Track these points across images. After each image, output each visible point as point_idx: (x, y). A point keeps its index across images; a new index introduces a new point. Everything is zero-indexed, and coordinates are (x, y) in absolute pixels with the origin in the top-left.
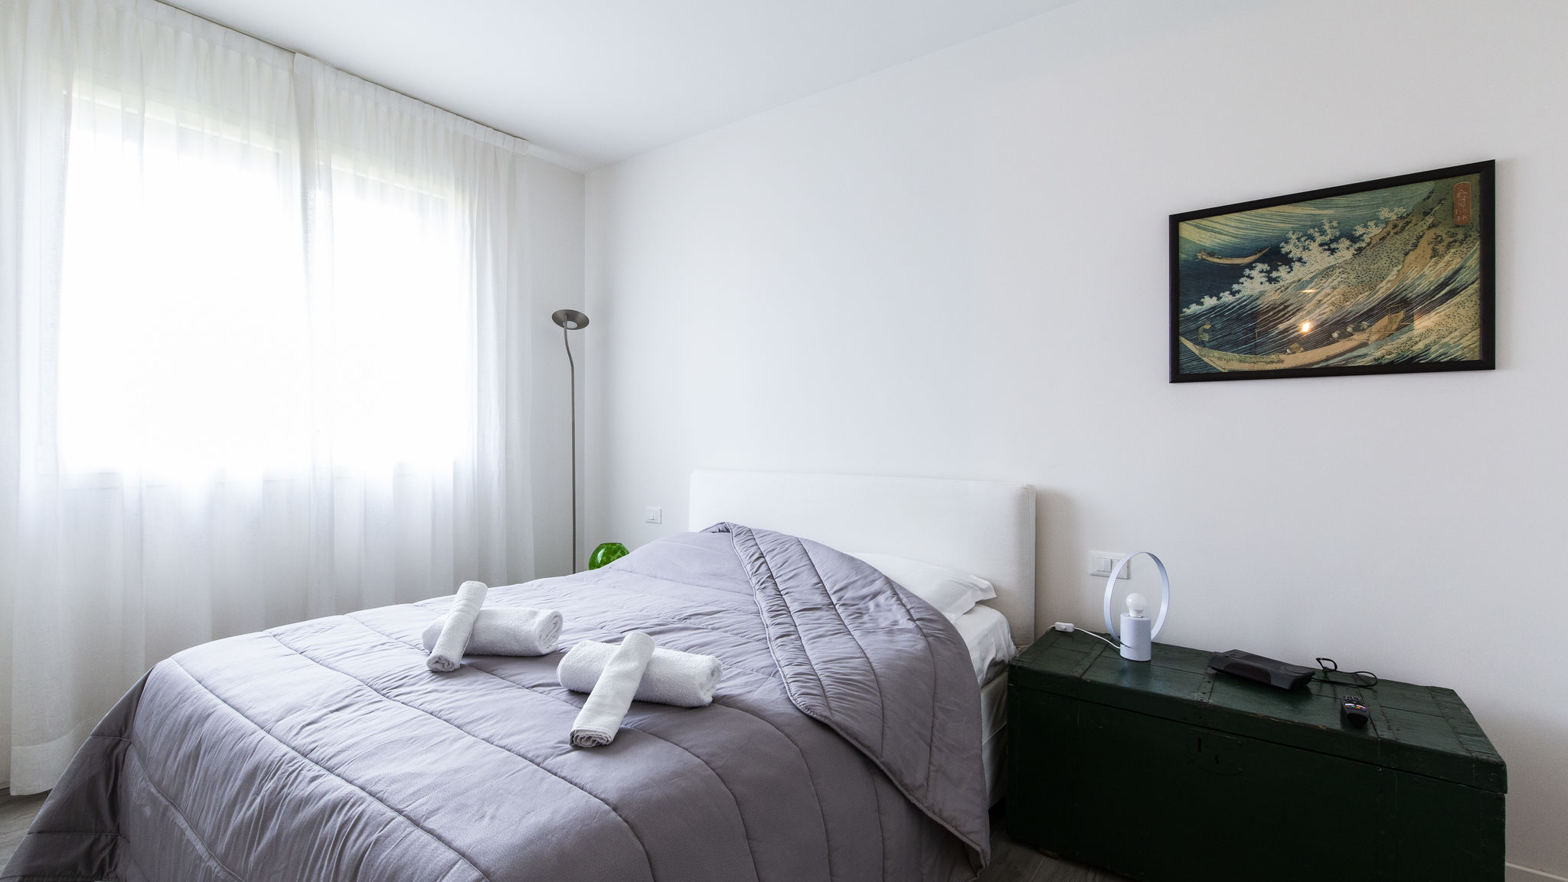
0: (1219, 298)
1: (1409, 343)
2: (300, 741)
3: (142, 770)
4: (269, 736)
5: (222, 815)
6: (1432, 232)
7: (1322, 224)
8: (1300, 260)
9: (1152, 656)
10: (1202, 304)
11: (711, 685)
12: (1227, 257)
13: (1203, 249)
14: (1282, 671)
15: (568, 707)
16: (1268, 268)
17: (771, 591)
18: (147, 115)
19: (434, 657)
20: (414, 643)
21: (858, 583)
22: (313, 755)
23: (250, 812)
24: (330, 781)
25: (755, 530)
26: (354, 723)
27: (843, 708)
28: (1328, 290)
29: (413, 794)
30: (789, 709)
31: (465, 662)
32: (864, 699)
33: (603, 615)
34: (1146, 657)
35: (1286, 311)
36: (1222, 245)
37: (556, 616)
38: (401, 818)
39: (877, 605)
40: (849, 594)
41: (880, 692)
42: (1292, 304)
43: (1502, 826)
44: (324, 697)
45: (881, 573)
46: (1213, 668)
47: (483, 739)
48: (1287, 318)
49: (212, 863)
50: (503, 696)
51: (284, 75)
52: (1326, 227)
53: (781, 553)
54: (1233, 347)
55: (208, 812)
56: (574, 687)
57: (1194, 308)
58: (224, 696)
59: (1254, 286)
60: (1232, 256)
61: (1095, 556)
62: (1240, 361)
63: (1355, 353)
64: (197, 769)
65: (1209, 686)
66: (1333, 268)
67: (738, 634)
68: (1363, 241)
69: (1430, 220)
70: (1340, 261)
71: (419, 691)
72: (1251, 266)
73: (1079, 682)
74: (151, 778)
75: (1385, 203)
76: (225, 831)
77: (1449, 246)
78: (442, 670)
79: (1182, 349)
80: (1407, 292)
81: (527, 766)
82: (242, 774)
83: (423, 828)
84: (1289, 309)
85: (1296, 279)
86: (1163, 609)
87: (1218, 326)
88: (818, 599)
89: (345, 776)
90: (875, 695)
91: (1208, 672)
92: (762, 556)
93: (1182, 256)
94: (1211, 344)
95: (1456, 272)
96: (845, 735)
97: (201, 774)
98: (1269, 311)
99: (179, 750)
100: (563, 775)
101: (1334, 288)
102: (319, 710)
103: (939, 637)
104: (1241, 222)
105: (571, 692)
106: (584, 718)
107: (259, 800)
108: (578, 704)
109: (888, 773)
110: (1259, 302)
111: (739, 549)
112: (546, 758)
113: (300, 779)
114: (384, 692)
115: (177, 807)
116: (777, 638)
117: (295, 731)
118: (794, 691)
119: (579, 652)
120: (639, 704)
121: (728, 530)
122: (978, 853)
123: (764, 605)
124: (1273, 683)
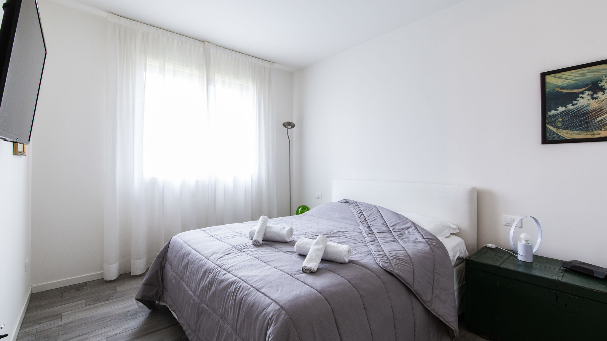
0: (566, 107)
2: (218, 263)
3: (171, 269)
4: (208, 261)
5: (197, 284)
9: (533, 260)
10: (557, 110)
11: (348, 256)
12: (570, 89)
13: (558, 86)
14: (600, 270)
15: (299, 259)
16: (592, 93)
17: (365, 225)
18: (165, 67)
19: (254, 240)
20: (246, 235)
21: (401, 224)
22: (223, 267)
23: (206, 283)
24: (229, 276)
25: (358, 202)
26: (233, 259)
27: (398, 268)
29: (256, 281)
30: (377, 267)
31: (263, 242)
32: (406, 266)
33: (306, 230)
34: (530, 260)
35: (602, 112)
36: (567, 84)
37: (291, 229)
38: (252, 288)
39: (409, 232)
40: (397, 227)
41: (412, 264)
42: (605, 109)
44: (222, 250)
45: (410, 220)
46: (564, 267)
47: (274, 267)
48: (602, 114)
49: (195, 298)
50: (277, 254)
51: (202, 49)
53: (369, 211)
54: (573, 128)
55: (193, 282)
56: (300, 253)
57: (553, 112)
58: (194, 248)
60: (573, 89)
61: (505, 217)
62: (578, 134)
64: (188, 269)
65: (562, 274)
67: (354, 240)
71: (250, 250)
72: (583, 93)
73: (498, 268)
74: (174, 271)
76: (198, 289)
78: (256, 244)
79: (547, 130)
81: (289, 277)
82: (202, 271)
83: (260, 292)
84: (603, 111)
86: (539, 240)
87: (566, 119)
88: (384, 229)
89: (233, 274)
90: (410, 265)
91: (561, 268)
92: (361, 212)
93: (547, 90)
94: (562, 127)
96: (399, 278)
97: (189, 271)
98: (592, 112)
99: (182, 263)
100: (301, 280)
102: (222, 254)
103: (435, 246)
104: (578, 74)
105: (300, 255)
106: (306, 263)
107: (208, 279)
108: (303, 259)
109: (416, 294)
110: (587, 108)
111: (352, 209)
112: (295, 275)
113: (219, 275)
114: (240, 250)
115: (183, 280)
116: (370, 242)
117: (216, 260)
118: (378, 261)
119: (302, 241)
120: (324, 260)
121: (348, 202)
122: (453, 330)
123: (363, 230)
124: (595, 276)
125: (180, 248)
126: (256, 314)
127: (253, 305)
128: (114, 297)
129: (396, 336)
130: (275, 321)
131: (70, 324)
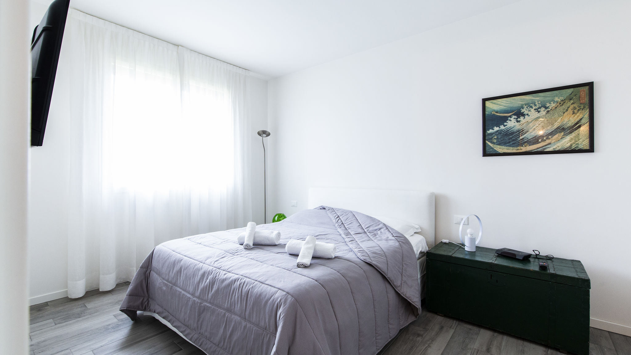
0: (500, 128)
1: (565, 143)
2: (215, 265)
3: (159, 277)
4: (204, 264)
5: (196, 286)
6: (573, 105)
7: (535, 103)
8: (528, 115)
9: (476, 250)
10: (493, 129)
12: (502, 113)
13: (494, 111)
14: (520, 254)
15: (291, 258)
16: (517, 117)
17: (343, 228)
19: (245, 245)
20: (235, 242)
21: (374, 225)
22: (222, 268)
23: (206, 284)
24: (229, 275)
25: (335, 208)
26: (230, 261)
27: (376, 260)
28: (537, 125)
29: (258, 276)
30: (358, 260)
31: (254, 246)
32: (381, 258)
34: (474, 250)
35: (523, 132)
36: (500, 109)
37: (279, 233)
38: (257, 282)
39: (381, 232)
40: (371, 229)
41: (386, 257)
42: (525, 130)
43: (589, 299)
44: (216, 255)
45: (381, 222)
46: (497, 254)
47: (271, 265)
48: (523, 134)
49: (195, 299)
51: (175, 53)
52: (537, 103)
53: (345, 215)
54: (504, 144)
55: (189, 286)
57: (491, 131)
58: (185, 254)
59: (512, 124)
60: (504, 113)
61: (455, 217)
62: (507, 149)
63: (547, 147)
64: (182, 274)
65: (495, 259)
66: (539, 118)
67: (335, 241)
68: (549, 108)
69: (572, 101)
70: (541, 115)
71: (243, 253)
72: (510, 117)
73: (451, 257)
74: (164, 279)
75: (556, 96)
76: (198, 290)
77: (578, 110)
78: (248, 248)
79: (487, 145)
80: (564, 126)
81: (287, 271)
82: (199, 275)
83: (265, 284)
85: (526, 121)
86: (480, 234)
87: (499, 137)
88: (360, 231)
89: (235, 273)
90: (384, 257)
91: (495, 254)
92: (338, 217)
93: (487, 113)
94: (497, 143)
95: (581, 119)
96: (376, 268)
97: (184, 276)
98: (517, 132)
99: (173, 270)
100: (298, 273)
101: (539, 124)
102: (216, 258)
103: (403, 242)
104: (507, 101)
105: (291, 254)
106: (299, 260)
107: (208, 281)
108: (296, 258)
109: (389, 281)
110: (513, 129)
111: (330, 215)
112: (291, 269)
113: (220, 275)
114: (233, 254)
115: (177, 286)
116: (349, 241)
117: (213, 263)
118: (359, 255)
119: (291, 244)
120: (314, 258)
121: (325, 209)
122: (417, 308)
123: (342, 232)
124: (517, 258)
125: (168, 257)
126: (264, 302)
127: (260, 295)
128: (86, 314)
129: (375, 314)
130: (284, 304)
131: (43, 342)
